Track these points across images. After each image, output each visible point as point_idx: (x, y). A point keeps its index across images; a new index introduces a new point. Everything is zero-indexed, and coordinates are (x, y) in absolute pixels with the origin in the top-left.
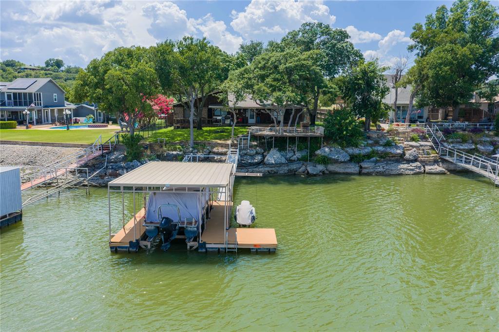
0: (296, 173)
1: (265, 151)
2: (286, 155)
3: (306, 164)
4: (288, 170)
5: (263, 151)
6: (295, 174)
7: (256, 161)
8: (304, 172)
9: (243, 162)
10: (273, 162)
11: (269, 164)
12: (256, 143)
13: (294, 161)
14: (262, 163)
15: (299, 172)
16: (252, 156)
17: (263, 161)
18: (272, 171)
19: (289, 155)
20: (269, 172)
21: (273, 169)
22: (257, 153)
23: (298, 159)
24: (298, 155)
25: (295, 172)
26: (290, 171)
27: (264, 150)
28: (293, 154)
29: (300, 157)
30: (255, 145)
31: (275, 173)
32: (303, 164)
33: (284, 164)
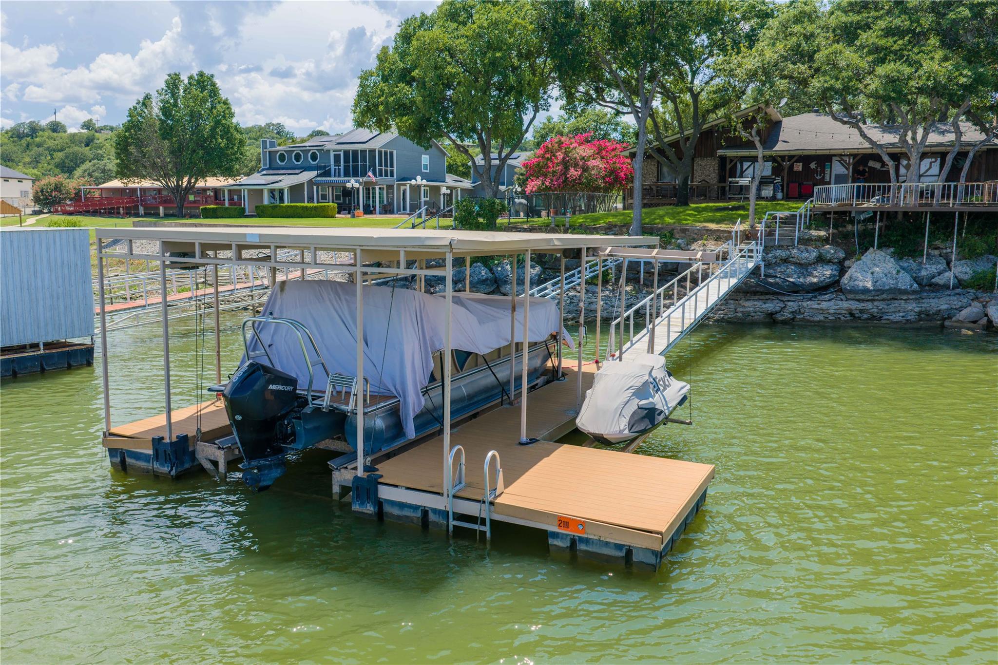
0: (947, 323)
1: (849, 255)
2: (920, 270)
3: (985, 296)
4: (920, 313)
5: (842, 255)
6: (943, 327)
7: (815, 280)
8: (975, 322)
9: (771, 280)
10: (869, 285)
11: (854, 291)
12: (822, 233)
13: (946, 287)
14: (832, 287)
15: (958, 321)
16: (804, 267)
17: (838, 282)
18: (861, 311)
19: (928, 269)
20: (852, 315)
21: (869, 305)
22: (821, 260)
23: (960, 284)
24: (962, 270)
25: (944, 319)
26: (925, 315)
27: (846, 253)
28: (942, 266)
29: (966, 277)
30: (819, 239)
31: (873, 317)
32: (976, 298)
33: (905, 292)
